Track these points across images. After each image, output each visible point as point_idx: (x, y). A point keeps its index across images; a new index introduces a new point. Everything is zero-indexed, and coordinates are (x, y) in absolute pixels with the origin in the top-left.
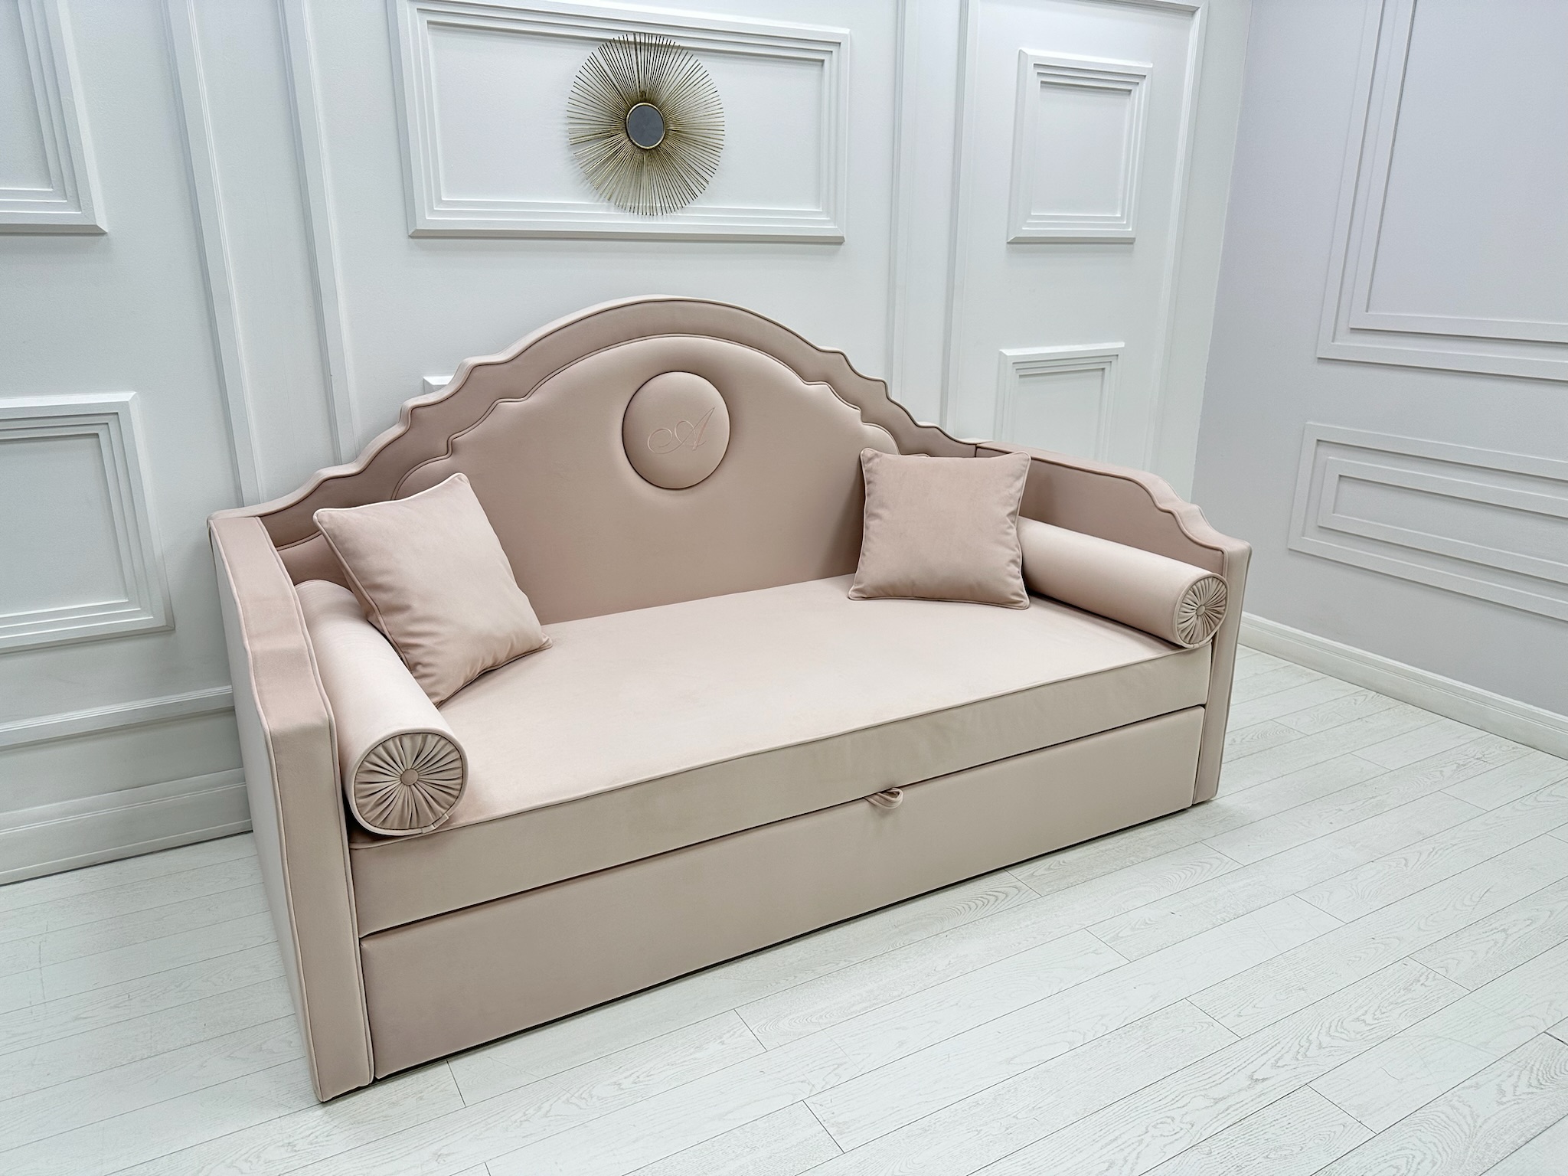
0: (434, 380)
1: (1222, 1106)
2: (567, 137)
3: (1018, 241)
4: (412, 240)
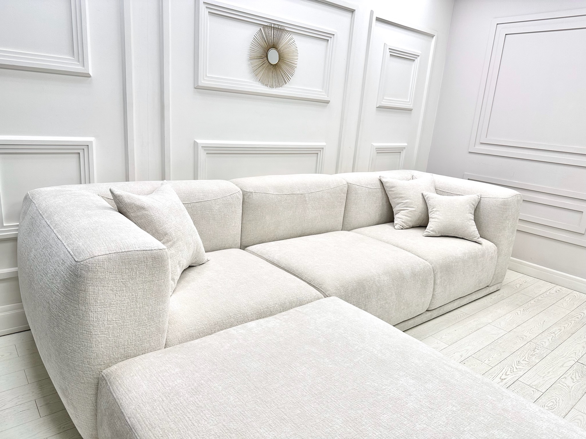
0: (198, 141)
2: (248, 56)
3: (379, 107)
4: (195, 89)
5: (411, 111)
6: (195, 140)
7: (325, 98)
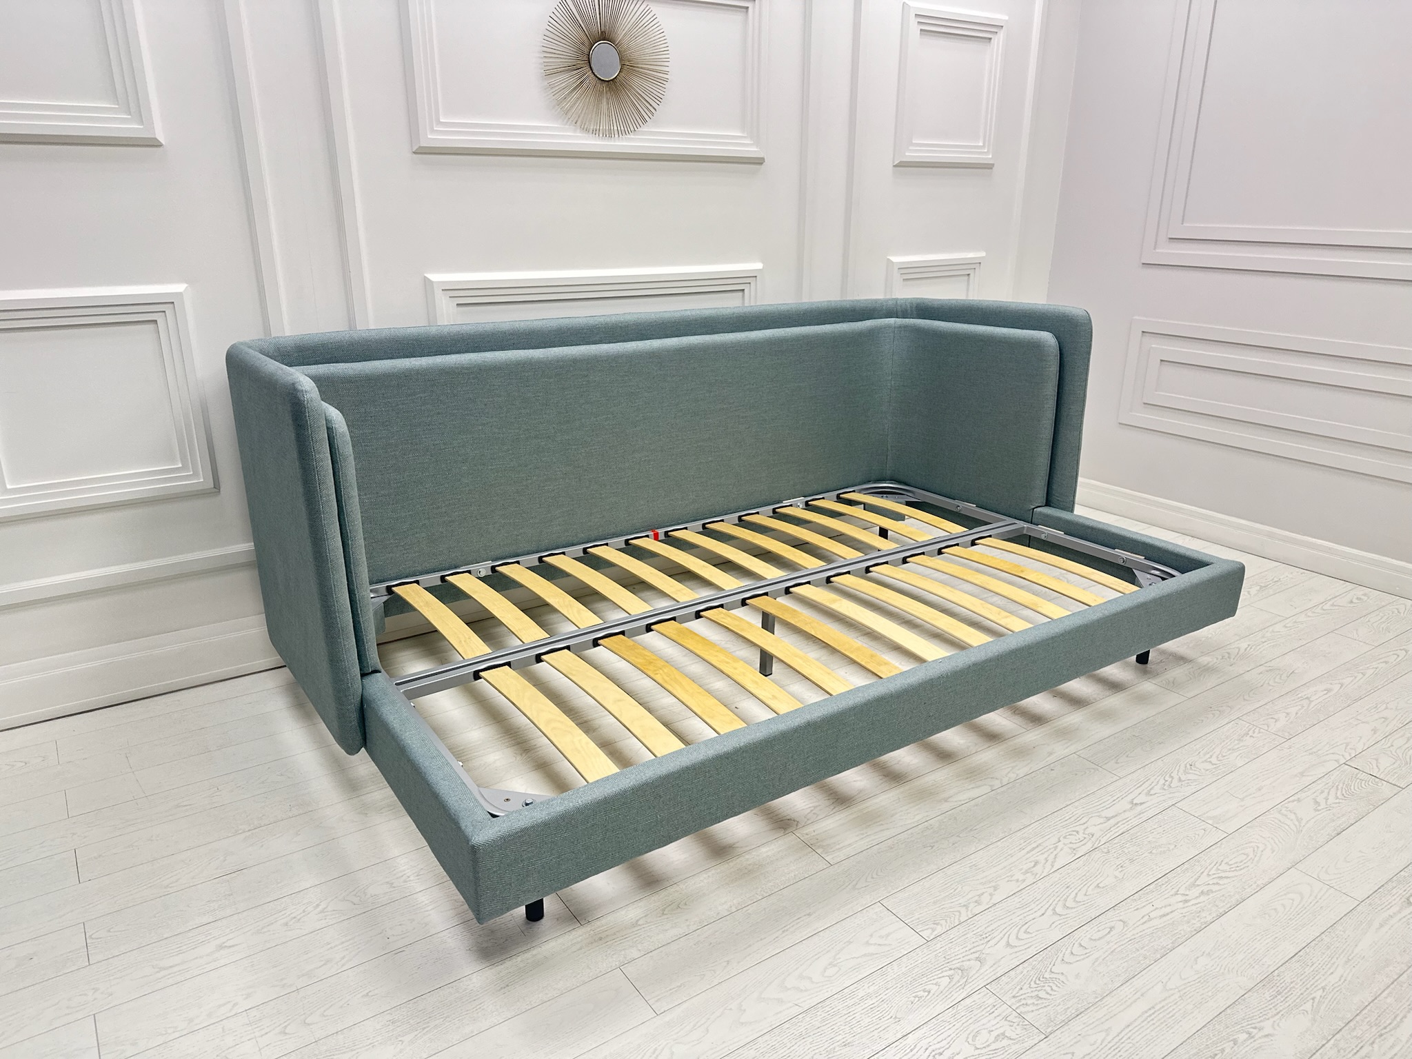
0: (434, 277)
1: (1112, 822)
2: (541, 69)
3: (902, 165)
4: (414, 155)
5: (991, 168)
6: (425, 275)
7: (751, 150)
